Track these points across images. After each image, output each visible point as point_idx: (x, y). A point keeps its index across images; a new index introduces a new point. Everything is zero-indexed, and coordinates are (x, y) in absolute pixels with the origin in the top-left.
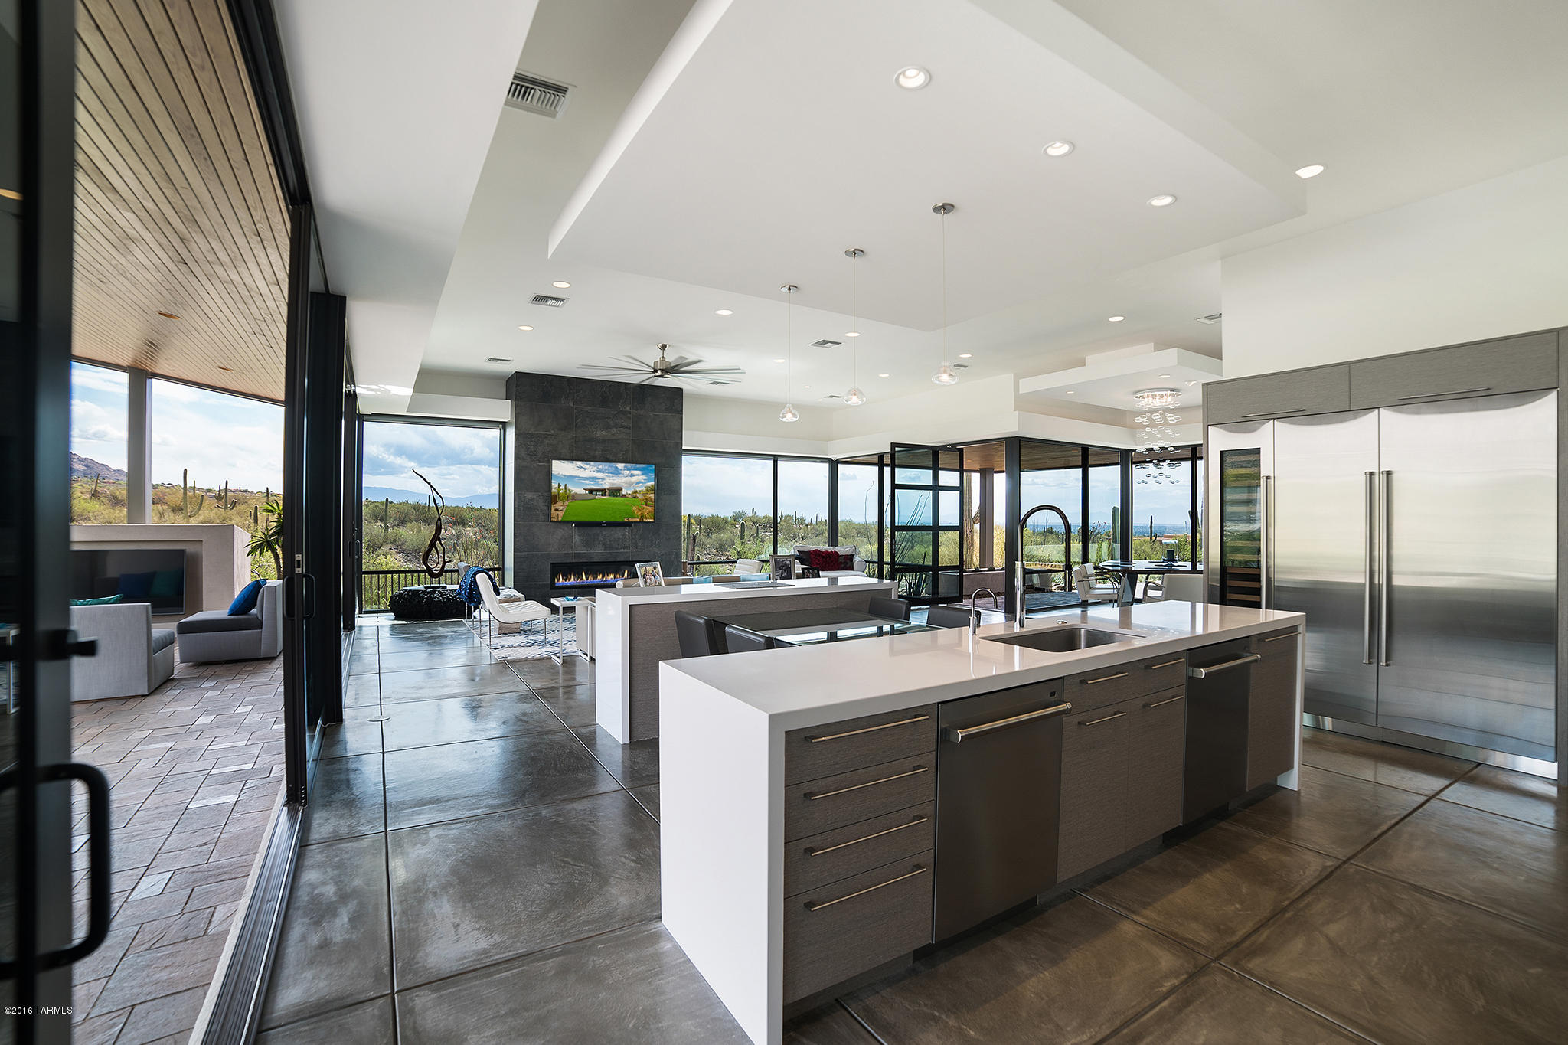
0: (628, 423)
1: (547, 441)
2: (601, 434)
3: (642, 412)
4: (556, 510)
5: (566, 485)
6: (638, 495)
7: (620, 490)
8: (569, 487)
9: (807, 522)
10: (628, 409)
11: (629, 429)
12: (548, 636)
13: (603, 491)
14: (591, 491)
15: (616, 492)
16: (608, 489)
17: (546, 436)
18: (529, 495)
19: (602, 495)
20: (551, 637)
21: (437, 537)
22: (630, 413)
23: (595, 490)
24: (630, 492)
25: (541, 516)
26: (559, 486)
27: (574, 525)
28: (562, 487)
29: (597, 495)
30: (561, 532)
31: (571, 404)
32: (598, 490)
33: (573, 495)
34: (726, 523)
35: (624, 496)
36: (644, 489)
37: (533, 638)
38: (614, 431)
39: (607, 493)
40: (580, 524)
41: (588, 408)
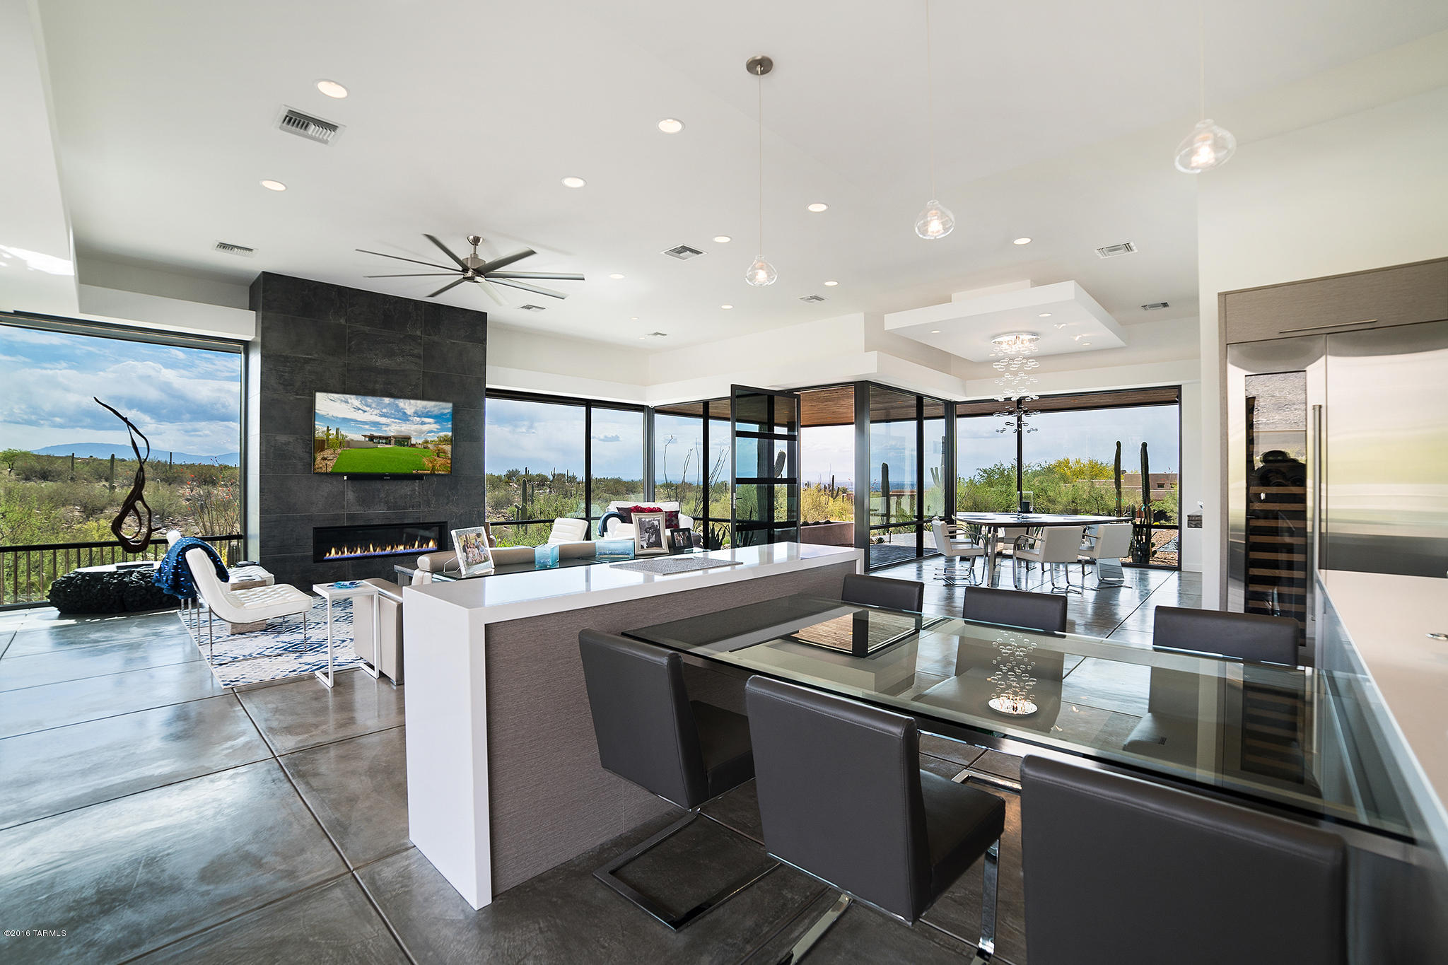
0: (419, 351)
1: (308, 367)
2: (382, 362)
3: (436, 338)
4: (324, 459)
5: (337, 429)
6: (429, 446)
7: (409, 438)
8: (343, 432)
9: (578, 480)
10: (418, 333)
11: (420, 358)
12: (309, 633)
13: (388, 440)
14: (372, 438)
15: (403, 441)
16: (394, 437)
17: (307, 361)
18: (282, 438)
19: (386, 444)
20: (315, 635)
21: (137, 495)
22: (421, 338)
23: (376, 437)
24: (420, 441)
25: (300, 466)
26: (328, 430)
27: (345, 478)
28: (333, 432)
29: (379, 443)
30: (327, 488)
31: (342, 321)
32: (380, 437)
33: (348, 442)
34: (500, 481)
35: (413, 446)
36: (436, 439)
37: (286, 638)
38: (400, 360)
39: (393, 442)
40: (354, 477)
41: (367, 329)
